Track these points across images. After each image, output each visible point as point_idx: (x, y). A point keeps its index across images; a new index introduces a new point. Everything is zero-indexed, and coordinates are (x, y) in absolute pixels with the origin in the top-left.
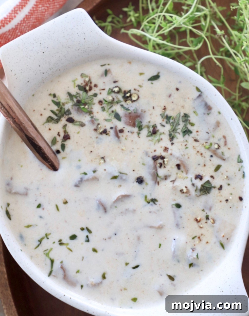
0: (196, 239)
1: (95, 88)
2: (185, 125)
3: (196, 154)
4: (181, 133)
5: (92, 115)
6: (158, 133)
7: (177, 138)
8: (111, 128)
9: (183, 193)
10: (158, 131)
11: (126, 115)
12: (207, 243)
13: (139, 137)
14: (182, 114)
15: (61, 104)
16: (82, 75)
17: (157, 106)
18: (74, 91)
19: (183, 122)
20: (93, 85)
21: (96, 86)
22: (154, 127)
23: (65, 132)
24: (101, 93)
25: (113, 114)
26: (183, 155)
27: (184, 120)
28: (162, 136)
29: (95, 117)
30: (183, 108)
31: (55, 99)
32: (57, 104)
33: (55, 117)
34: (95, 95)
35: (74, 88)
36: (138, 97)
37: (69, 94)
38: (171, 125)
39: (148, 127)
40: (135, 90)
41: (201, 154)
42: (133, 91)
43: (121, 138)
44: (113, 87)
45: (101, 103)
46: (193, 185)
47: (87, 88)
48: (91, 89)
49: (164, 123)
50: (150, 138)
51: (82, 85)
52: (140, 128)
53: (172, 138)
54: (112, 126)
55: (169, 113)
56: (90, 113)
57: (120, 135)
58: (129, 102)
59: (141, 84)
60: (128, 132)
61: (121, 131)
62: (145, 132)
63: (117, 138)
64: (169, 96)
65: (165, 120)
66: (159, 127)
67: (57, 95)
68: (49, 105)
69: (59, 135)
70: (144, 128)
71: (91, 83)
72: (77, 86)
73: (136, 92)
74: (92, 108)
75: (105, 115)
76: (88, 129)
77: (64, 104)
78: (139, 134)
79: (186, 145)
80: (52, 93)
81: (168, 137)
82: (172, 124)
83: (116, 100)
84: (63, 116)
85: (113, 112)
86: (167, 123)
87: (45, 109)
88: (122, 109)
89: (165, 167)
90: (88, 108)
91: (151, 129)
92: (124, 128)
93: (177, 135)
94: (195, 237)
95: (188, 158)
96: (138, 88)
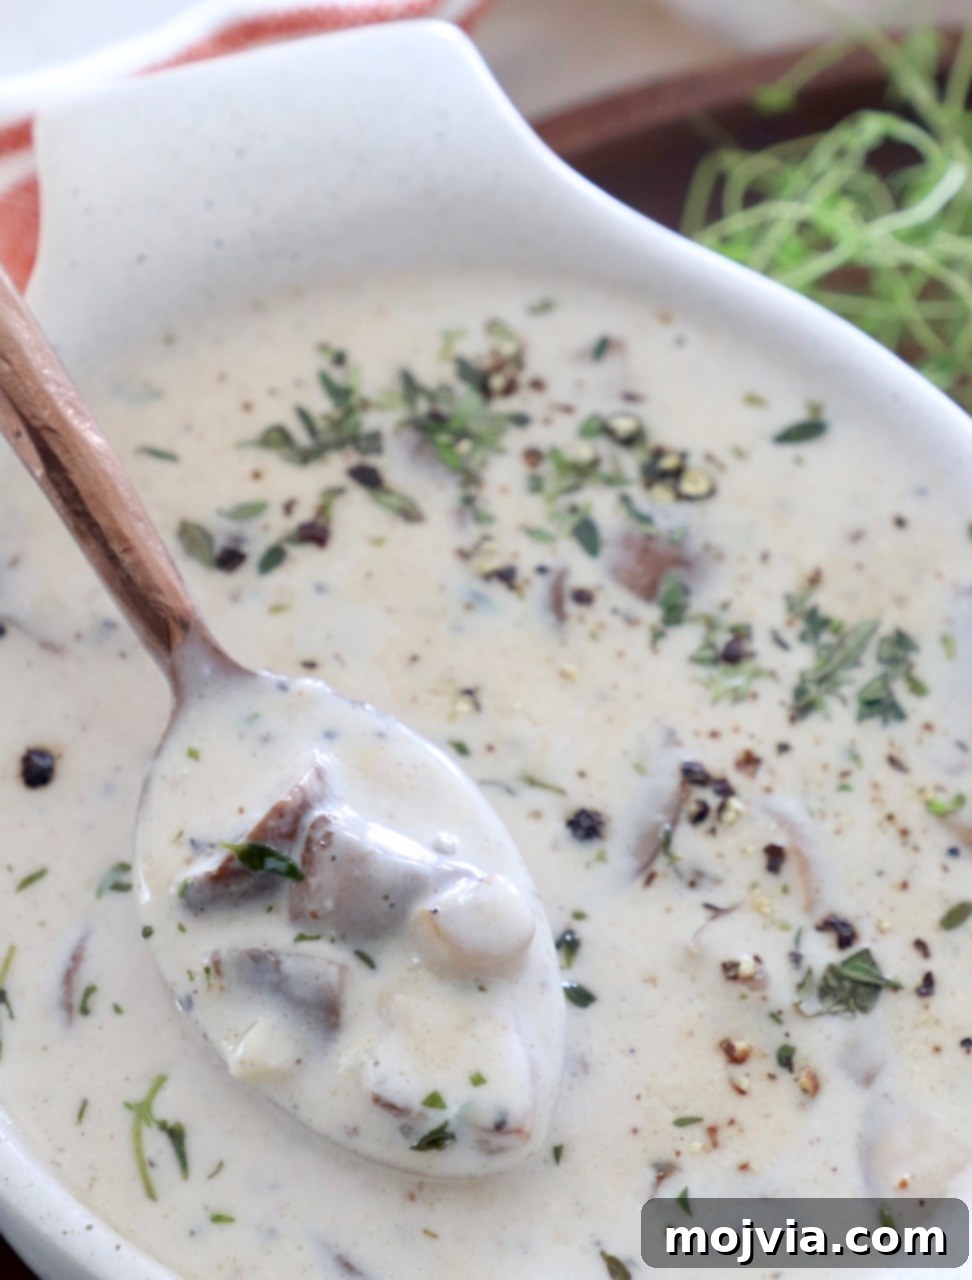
0: (698, 1132)
1: (532, 395)
2: (885, 680)
3: (880, 824)
4: (854, 706)
5: (473, 490)
6: (747, 666)
7: (828, 717)
8: (542, 570)
9: (735, 978)
10: (751, 655)
11: (627, 541)
12: (745, 1168)
13: (656, 651)
14: (886, 629)
15: (355, 400)
16: (494, 327)
17: (786, 556)
18: (433, 372)
19: (881, 660)
20: (524, 378)
21: (537, 385)
22: (741, 633)
23: (323, 510)
24: (548, 422)
25: (572, 521)
26: (819, 814)
27: (887, 654)
28: (762, 686)
29: (484, 502)
30: (900, 607)
31: (338, 376)
32: (340, 394)
33: (302, 438)
34: (521, 420)
35: (441, 361)
37: (408, 380)
38: (818, 654)
39: (711, 624)
40: (709, 458)
41: (905, 833)
42: (695, 460)
43: (572, 625)
44: (615, 412)
45: (534, 459)
46: (796, 958)
47: (497, 382)
48: (510, 389)
49: (790, 635)
50: (702, 672)
52: (674, 614)
53: (803, 706)
54: (549, 561)
55: (826, 601)
56: (470, 479)
57: (572, 608)
58: (662, 494)
59: (745, 447)
60: (615, 611)
61: (583, 597)
62: (687, 638)
63: (551, 618)
64: (851, 534)
65: (800, 625)
66: (760, 644)
67: (351, 360)
68: (299, 384)
69: (289, 508)
71: (520, 367)
73: (712, 468)
74: (484, 464)
75: (535, 510)
76: (440, 532)
77: (365, 405)
78: (657, 635)
79: (845, 774)
80: (336, 346)
81: (789, 698)
82: (826, 655)
83: (606, 468)
84: (339, 444)
85: (574, 510)
86: (803, 638)
87: (273, 392)
88: (623, 513)
89: (713, 831)
90: (469, 456)
91: (722, 639)
92: (599, 587)
93: (832, 704)
94: (696, 1120)
95: (838, 832)
96: (723, 454)
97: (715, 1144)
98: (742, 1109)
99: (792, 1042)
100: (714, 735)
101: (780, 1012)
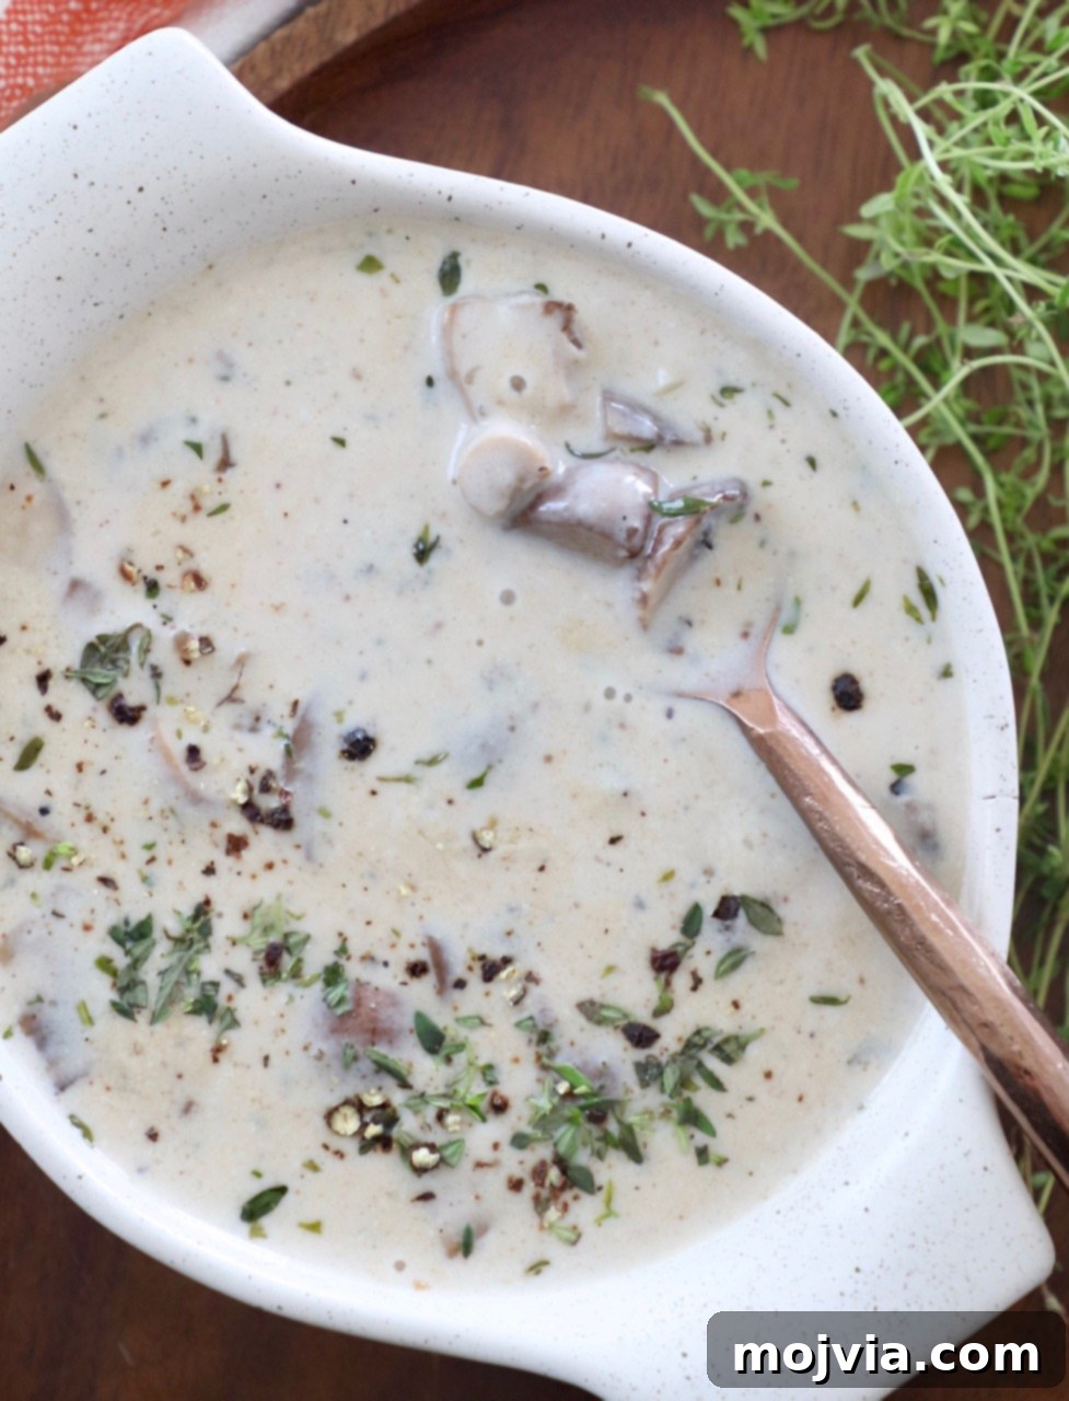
0: (209, 503)
1: (518, 1172)
2: (136, 964)
3: (112, 820)
4: (157, 931)
5: (542, 1050)
7: (179, 912)
8: (461, 985)
11: (392, 1036)
12: (165, 484)
13: (340, 934)
14: (143, 1017)
15: (675, 1114)
16: (574, 1239)
17: (249, 1067)
18: (613, 1170)
19: (143, 983)
20: (529, 1188)
21: (516, 1185)
22: (270, 974)
23: (667, 986)
24: (496, 1146)
25: (448, 1046)
26: (167, 813)
27: (139, 993)
28: (241, 929)
29: (530, 1041)
30: (135, 1045)
31: (701, 1138)
32: (692, 1118)
33: (707, 1059)
34: (520, 1141)
35: (610, 1184)
36: (329, 1116)
37: (634, 1153)
38: (197, 972)
39: (298, 976)
40: (340, 1154)
41: (90, 818)
42: (351, 1147)
43: (420, 939)
44: (436, 1172)
45: (498, 1101)
46: (156, 674)
47: (554, 1175)
48: (539, 1173)
49: (228, 986)
50: (296, 927)
51: (576, 1191)
52: (333, 975)
53: (203, 910)
54: (457, 995)
55: (201, 1032)
57: (422, 954)
58: (374, 1099)
59: (310, 1175)
60: (386, 964)
61: (416, 970)
62: (316, 958)
63: (439, 937)
64: (194, 1108)
65: (221, 1000)
66: (251, 970)
67: (692, 1159)
68: (730, 1116)
69: (697, 982)
70: (319, 976)
71: (537, 1199)
72: (600, 1188)
73: (336, 1143)
74: (541, 1082)
75: (483, 1048)
76: (559, 996)
77: (666, 1113)
78: (342, 951)
79: (152, 860)
80: (710, 1169)
81: (214, 922)
82: (192, 975)
83: (430, 1112)
84: (673, 1061)
85: (449, 1059)
86: (215, 985)
87: (750, 1099)
88: (404, 1070)
89: (252, 770)
90: (556, 1082)
91: (286, 964)
92: (404, 984)
93: (177, 929)
94: (213, 513)
95: (146, 802)
96: (327, 1162)
97: (193, 497)
98: (179, 533)
99: (150, 603)
100: (270, 866)
101: (165, 624)
